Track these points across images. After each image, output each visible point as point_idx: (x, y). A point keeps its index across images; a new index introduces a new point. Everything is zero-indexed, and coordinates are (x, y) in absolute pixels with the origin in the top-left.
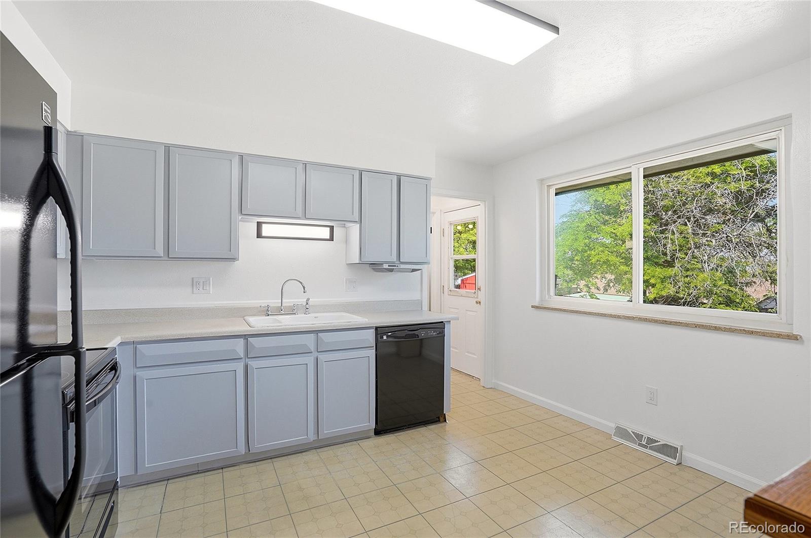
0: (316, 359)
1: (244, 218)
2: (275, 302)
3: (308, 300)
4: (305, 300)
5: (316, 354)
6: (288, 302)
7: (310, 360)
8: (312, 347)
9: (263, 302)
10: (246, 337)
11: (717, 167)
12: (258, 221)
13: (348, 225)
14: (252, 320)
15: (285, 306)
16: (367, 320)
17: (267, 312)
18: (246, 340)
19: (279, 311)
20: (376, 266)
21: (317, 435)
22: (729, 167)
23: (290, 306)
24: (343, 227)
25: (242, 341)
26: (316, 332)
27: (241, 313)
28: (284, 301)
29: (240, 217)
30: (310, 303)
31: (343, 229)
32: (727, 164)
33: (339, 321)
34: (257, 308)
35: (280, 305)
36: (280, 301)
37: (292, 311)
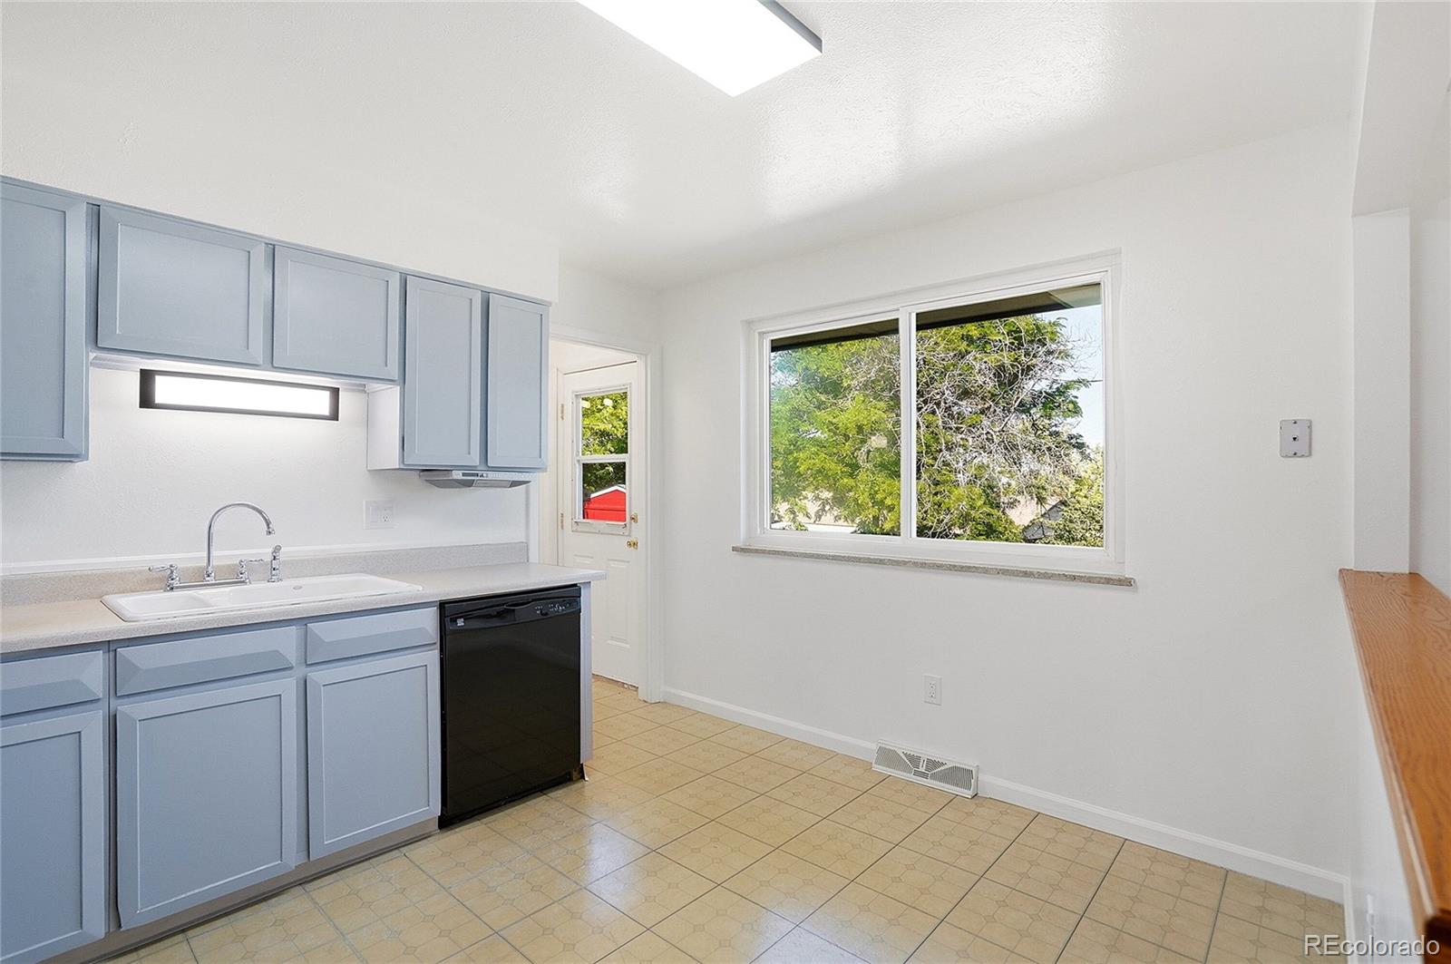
0: (303, 683)
1: (100, 359)
2: (189, 557)
3: (277, 549)
4: (271, 550)
5: (301, 671)
6: (224, 555)
7: (287, 687)
8: (292, 655)
9: (160, 559)
10: (110, 646)
11: (973, 328)
12: (143, 368)
13: (374, 386)
14: (127, 603)
15: (218, 566)
16: (421, 589)
17: (167, 581)
18: (112, 654)
19: (202, 577)
20: (435, 476)
21: (306, 853)
22: (989, 329)
23: (229, 566)
24: (359, 391)
25: (99, 657)
26: (304, 621)
27: (95, 587)
28: (214, 553)
29: (92, 355)
30: (282, 556)
31: (363, 395)
32: (986, 324)
33: (355, 594)
34: (140, 572)
35: (205, 564)
36: (205, 554)
37: (236, 576)
